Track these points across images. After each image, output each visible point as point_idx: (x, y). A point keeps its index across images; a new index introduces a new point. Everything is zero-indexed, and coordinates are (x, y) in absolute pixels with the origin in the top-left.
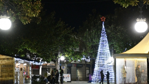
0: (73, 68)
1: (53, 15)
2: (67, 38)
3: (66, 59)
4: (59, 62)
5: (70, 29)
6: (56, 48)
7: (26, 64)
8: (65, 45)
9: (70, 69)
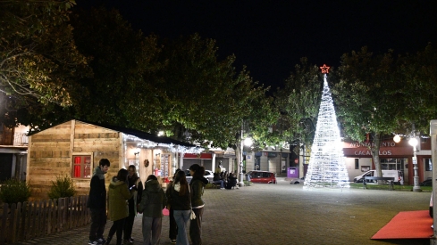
0: (263, 158)
1: (232, 61)
2: (256, 105)
3: (254, 145)
4: (242, 148)
5: (263, 89)
6: (236, 123)
7: (159, 151)
8: (252, 117)
9: (259, 160)
